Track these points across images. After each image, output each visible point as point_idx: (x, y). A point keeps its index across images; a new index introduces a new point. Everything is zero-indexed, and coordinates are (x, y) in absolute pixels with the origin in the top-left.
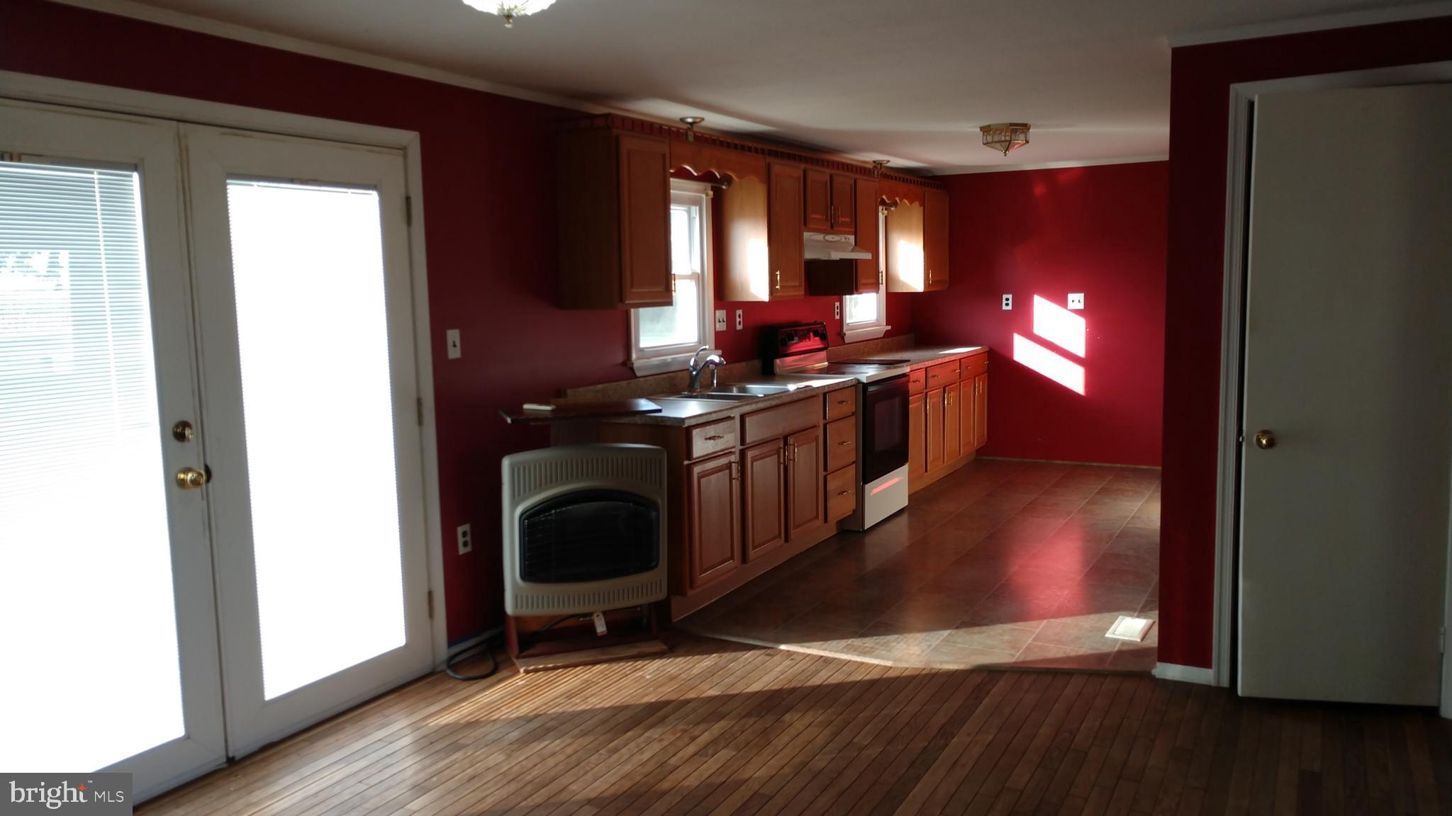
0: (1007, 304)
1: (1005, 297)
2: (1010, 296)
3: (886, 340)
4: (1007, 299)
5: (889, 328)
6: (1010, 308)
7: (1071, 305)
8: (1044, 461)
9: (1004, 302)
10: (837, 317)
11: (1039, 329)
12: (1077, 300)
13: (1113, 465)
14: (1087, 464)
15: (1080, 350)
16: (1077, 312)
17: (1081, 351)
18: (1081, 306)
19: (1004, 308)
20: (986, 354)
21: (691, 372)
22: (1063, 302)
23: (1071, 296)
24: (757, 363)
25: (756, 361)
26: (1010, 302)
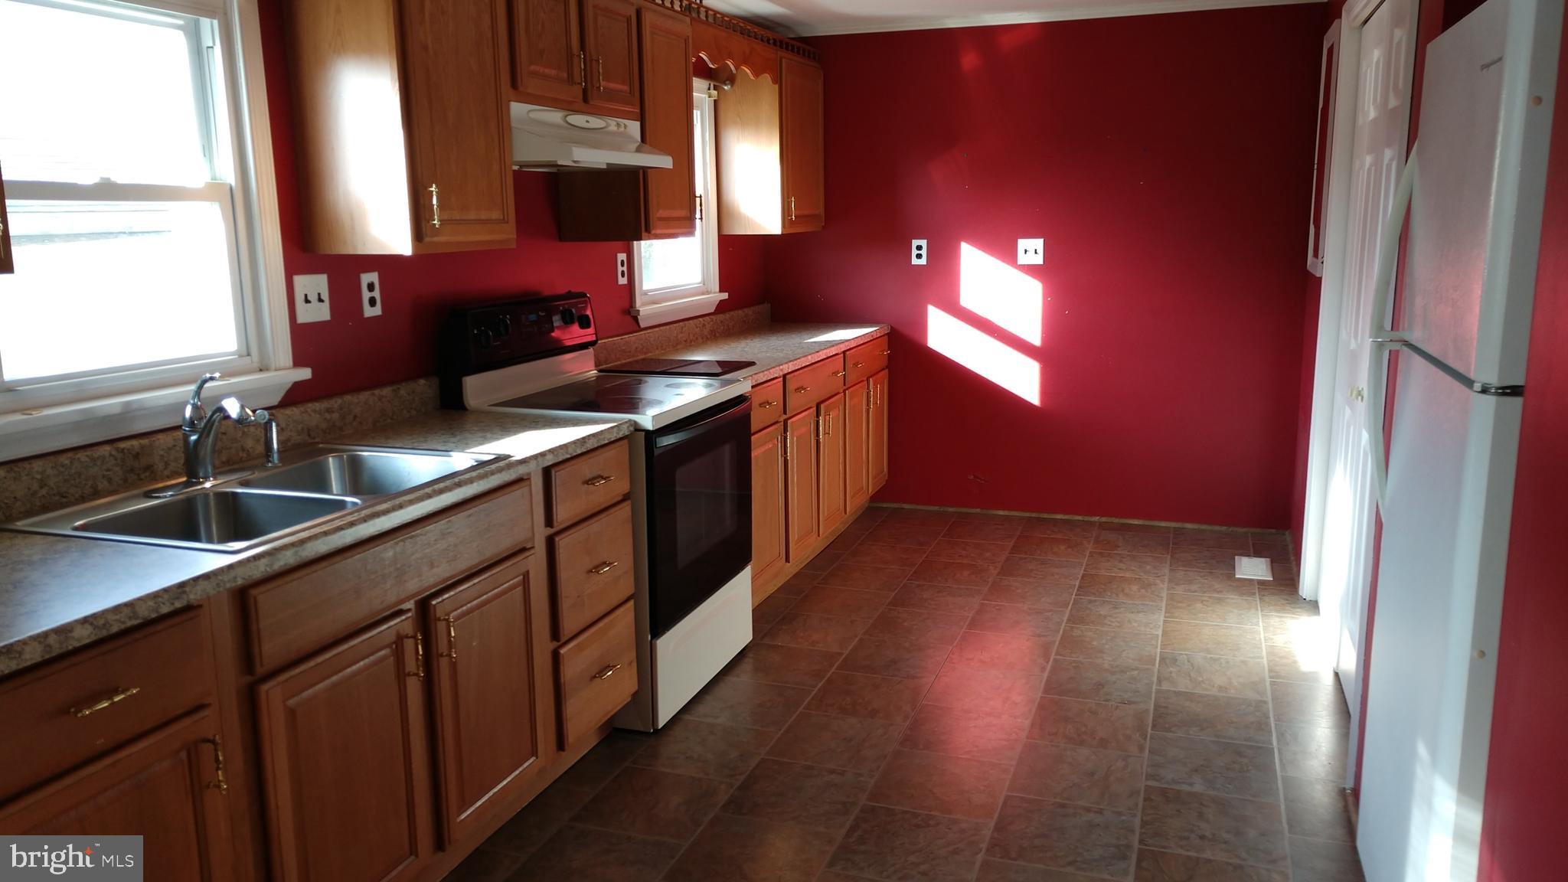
0: (919, 256)
1: (915, 243)
2: (924, 243)
3: (721, 317)
4: (919, 248)
5: (725, 296)
6: (923, 261)
7: (1022, 259)
8: (978, 510)
9: (915, 252)
10: (623, 281)
11: (968, 299)
12: (1031, 250)
13: (1087, 518)
14: (1046, 516)
15: (1034, 334)
16: (1031, 270)
17: (1035, 338)
18: (1039, 260)
19: (915, 261)
20: (886, 337)
21: (186, 437)
22: (1008, 254)
23: (1023, 244)
24: (424, 388)
25: (422, 382)
26: (924, 252)
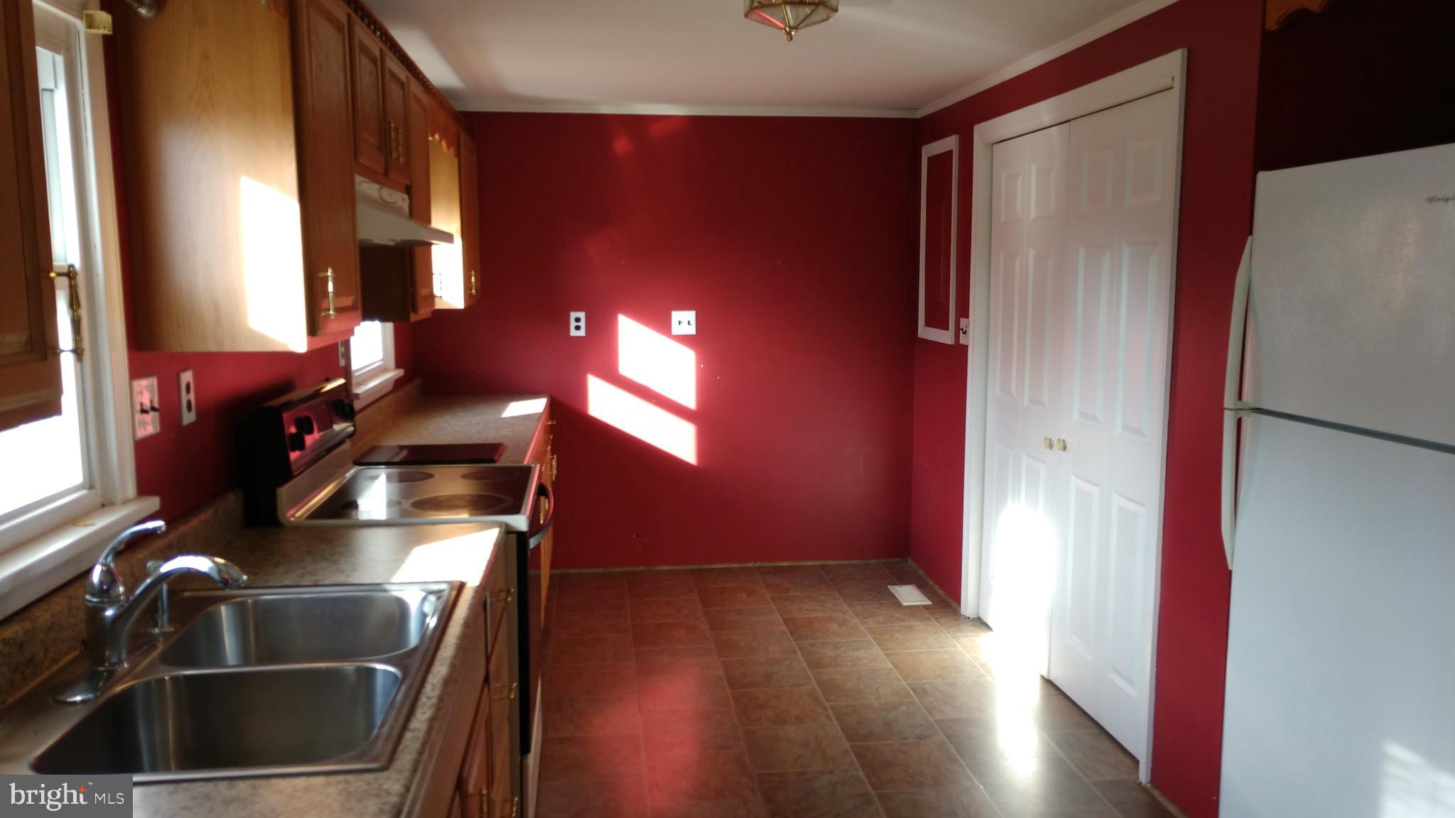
0: (578, 328)
1: (573, 315)
2: (582, 315)
3: (398, 394)
4: (578, 320)
5: (400, 372)
6: (582, 333)
7: (676, 330)
8: (642, 568)
9: (573, 324)
10: (342, 363)
11: (626, 367)
12: (684, 321)
13: (743, 565)
14: (706, 567)
15: (688, 397)
16: (684, 340)
17: (689, 400)
18: (692, 330)
19: (573, 333)
20: (550, 408)
21: (96, 612)
22: (663, 325)
23: (677, 316)
26: (582, 324)
